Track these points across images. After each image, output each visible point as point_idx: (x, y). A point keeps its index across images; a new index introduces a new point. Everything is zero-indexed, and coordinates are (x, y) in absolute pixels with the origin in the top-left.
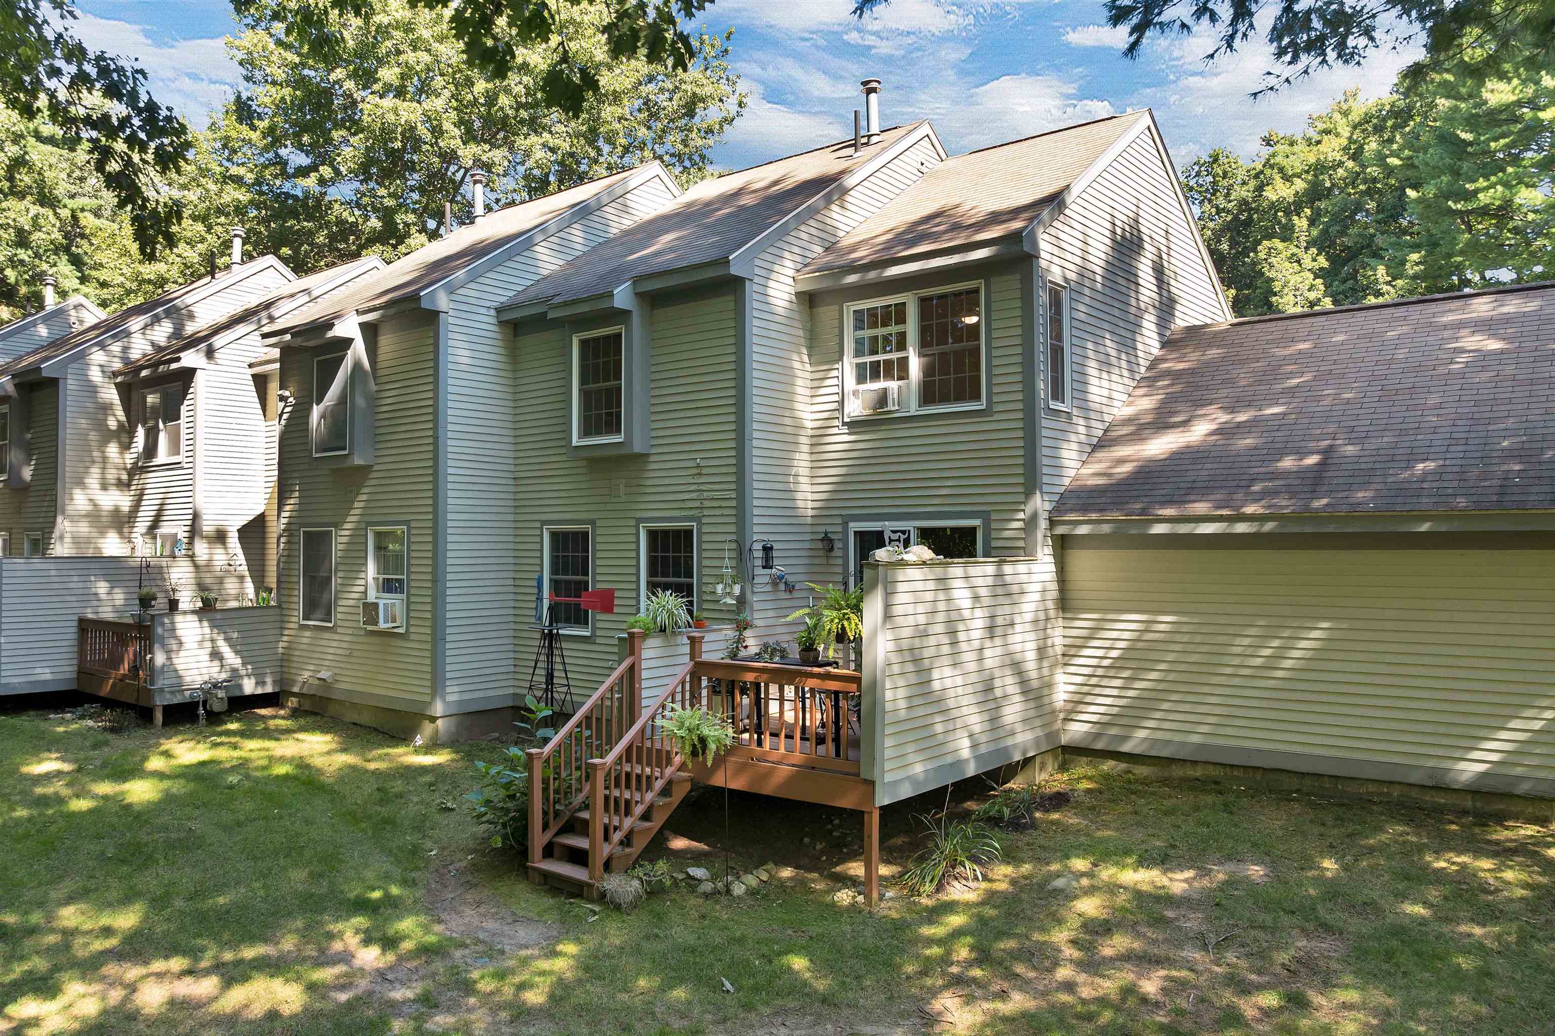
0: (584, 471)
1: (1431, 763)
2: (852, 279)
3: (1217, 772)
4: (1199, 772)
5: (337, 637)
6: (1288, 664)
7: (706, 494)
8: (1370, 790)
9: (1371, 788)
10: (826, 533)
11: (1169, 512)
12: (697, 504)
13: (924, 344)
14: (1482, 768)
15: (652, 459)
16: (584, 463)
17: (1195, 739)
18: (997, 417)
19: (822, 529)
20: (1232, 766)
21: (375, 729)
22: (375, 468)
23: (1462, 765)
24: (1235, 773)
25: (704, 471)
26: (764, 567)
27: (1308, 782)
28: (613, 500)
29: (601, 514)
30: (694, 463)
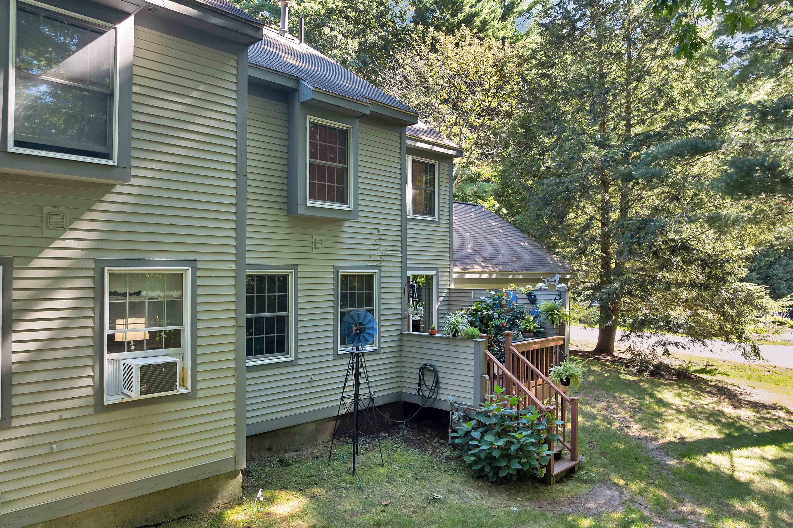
7: (384, 253)
12: (378, 258)
15: (347, 224)
16: (289, 218)
22: (117, 189)
28: (315, 251)
29: (304, 262)
30: (375, 232)
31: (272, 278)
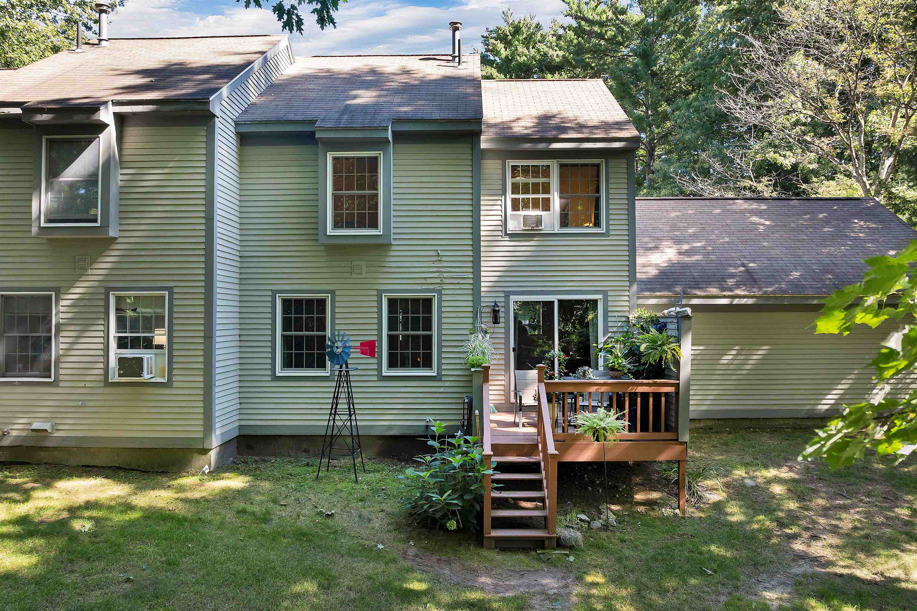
0: (323, 254)
1: (808, 407)
2: (527, 146)
3: (709, 423)
4: (702, 424)
5: (59, 390)
6: (748, 367)
7: (445, 275)
8: (780, 423)
9: (781, 422)
10: (495, 302)
11: (699, 293)
12: (438, 281)
13: (562, 191)
14: (826, 407)
15: (393, 248)
16: (322, 248)
17: (704, 408)
18: (611, 238)
19: (493, 300)
20: (718, 419)
21: (119, 468)
22: (119, 240)
23: (820, 407)
24: (720, 423)
25: (444, 259)
26: (494, 323)
27: (754, 422)
28: (354, 276)
29: (341, 287)
30: (434, 253)
31: (309, 301)
